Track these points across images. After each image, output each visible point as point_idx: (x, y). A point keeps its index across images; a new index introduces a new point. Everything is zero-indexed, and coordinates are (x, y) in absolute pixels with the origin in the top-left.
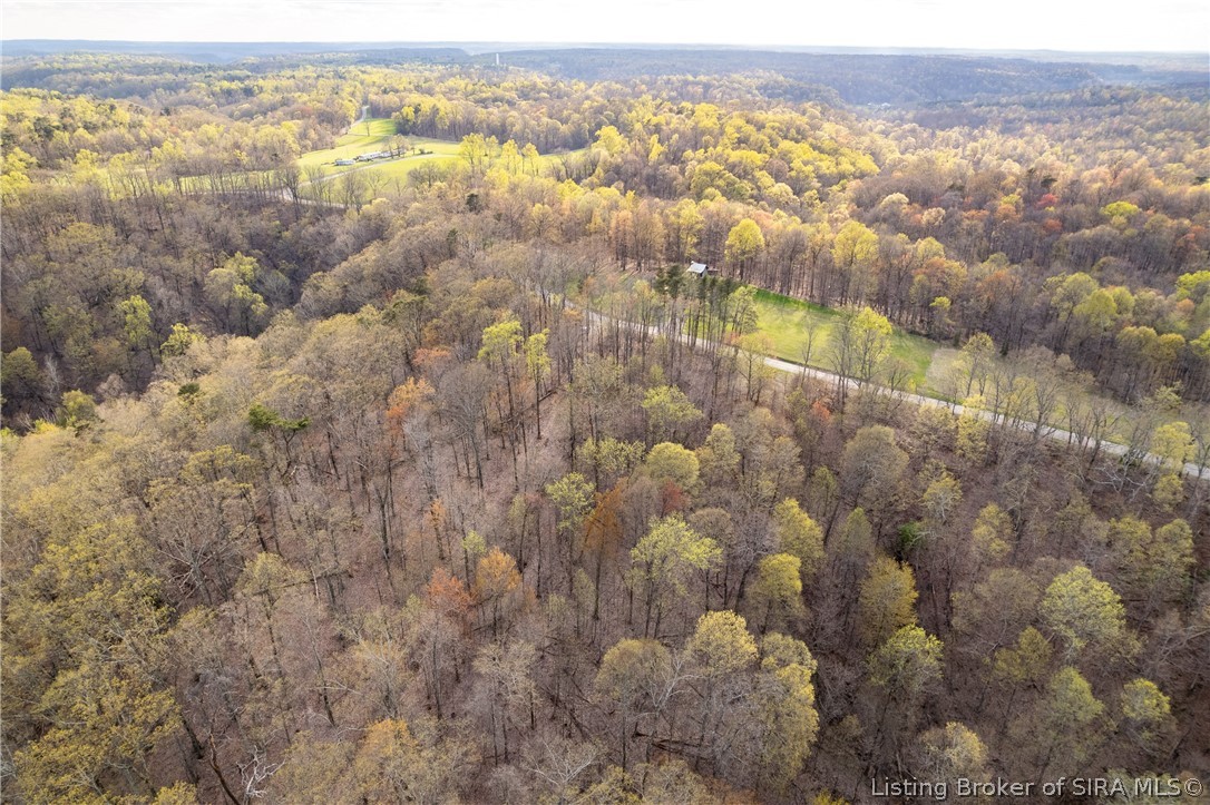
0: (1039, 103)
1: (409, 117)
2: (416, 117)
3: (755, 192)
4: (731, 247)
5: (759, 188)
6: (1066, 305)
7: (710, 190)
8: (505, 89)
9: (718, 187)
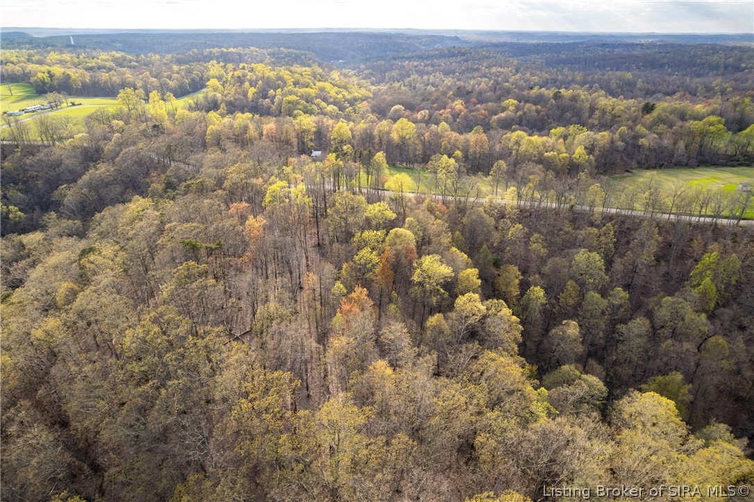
0: (424, 56)
1: (46, 81)
2: (52, 80)
3: (319, 111)
4: (335, 139)
5: (321, 108)
6: (516, 147)
7: (296, 112)
8: (102, 60)
9: (299, 109)
